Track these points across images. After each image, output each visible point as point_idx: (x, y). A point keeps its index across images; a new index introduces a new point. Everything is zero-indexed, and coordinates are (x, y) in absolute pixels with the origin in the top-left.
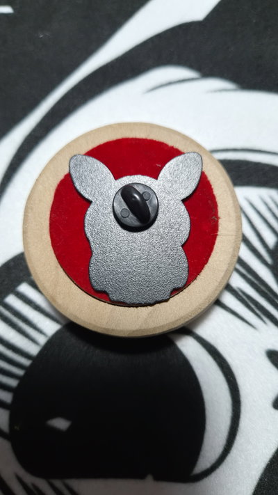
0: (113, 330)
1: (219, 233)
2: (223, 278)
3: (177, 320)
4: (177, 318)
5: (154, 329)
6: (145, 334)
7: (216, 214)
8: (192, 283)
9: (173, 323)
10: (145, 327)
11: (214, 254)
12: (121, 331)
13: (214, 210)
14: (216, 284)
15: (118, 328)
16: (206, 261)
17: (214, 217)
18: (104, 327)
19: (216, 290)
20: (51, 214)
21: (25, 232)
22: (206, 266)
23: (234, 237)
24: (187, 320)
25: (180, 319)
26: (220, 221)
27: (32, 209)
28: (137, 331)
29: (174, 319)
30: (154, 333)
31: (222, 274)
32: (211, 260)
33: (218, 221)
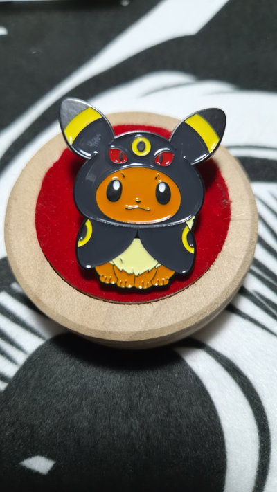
0: (110, 333)
1: (232, 217)
2: (241, 267)
3: (190, 318)
4: (190, 315)
5: (162, 329)
6: (151, 337)
7: (227, 197)
8: (205, 274)
9: (184, 322)
10: (149, 327)
11: (228, 240)
12: (120, 334)
13: (224, 193)
14: (234, 274)
15: (117, 331)
16: (219, 249)
17: (224, 201)
18: (99, 329)
19: (234, 281)
20: (37, 205)
21: (6, 225)
22: (220, 254)
23: (250, 221)
24: (201, 318)
25: (193, 317)
26: (232, 205)
27: (16, 200)
28: (140, 332)
29: (185, 317)
30: (162, 335)
31: (241, 262)
32: (225, 247)
33: (229, 205)
